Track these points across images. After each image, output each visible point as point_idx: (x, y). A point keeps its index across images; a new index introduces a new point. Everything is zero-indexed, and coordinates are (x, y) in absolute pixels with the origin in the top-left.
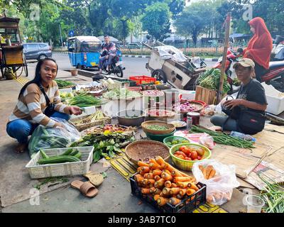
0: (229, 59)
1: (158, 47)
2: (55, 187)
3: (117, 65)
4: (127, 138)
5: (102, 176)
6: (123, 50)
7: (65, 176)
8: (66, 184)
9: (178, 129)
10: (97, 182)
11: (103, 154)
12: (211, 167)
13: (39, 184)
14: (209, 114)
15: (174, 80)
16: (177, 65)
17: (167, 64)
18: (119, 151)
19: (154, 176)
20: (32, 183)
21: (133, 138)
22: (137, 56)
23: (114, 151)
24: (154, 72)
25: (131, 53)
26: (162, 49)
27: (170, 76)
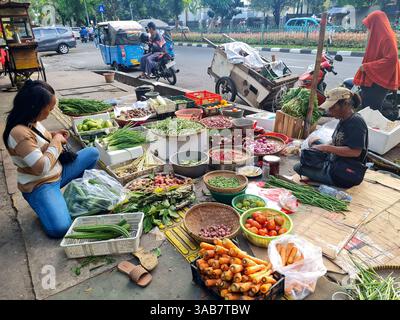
0: (322, 69)
1: (224, 45)
2: (99, 271)
3: (168, 66)
4: (185, 196)
5: (156, 255)
6: (175, 35)
7: (110, 255)
8: (111, 266)
9: (251, 179)
10: (150, 265)
11: (156, 221)
12: (292, 244)
13: (79, 266)
14: (292, 153)
15: (246, 93)
16: (251, 73)
17: (237, 71)
18: (176, 216)
19: (220, 265)
20: (70, 264)
21: (192, 196)
22: (195, 44)
23: (169, 215)
24: (220, 81)
25: (187, 40)
26: (230, 49)
27: (241, 88)
